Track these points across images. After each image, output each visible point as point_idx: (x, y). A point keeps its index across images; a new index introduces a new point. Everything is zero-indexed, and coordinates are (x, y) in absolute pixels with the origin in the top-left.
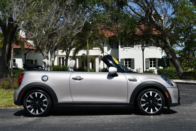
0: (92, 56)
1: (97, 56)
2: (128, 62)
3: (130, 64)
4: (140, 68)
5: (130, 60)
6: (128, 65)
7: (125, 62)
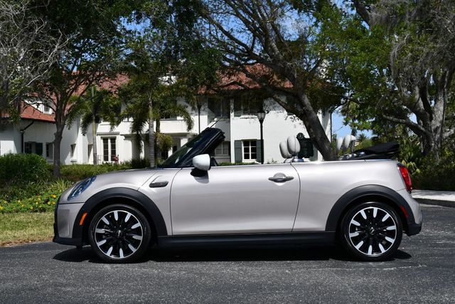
0: (166, 134)
1: (184, 135)
2: (250, 147)
3: (255, 151)
4: (275, 160)
5: (254, 142)
6: (250, 153)
7: (243, 148)
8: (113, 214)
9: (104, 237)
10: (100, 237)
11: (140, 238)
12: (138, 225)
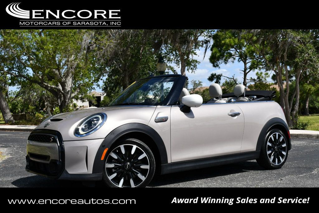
8: (119, 149)
9: (114, 170)
10: (110, 171)
11: (147, 167)
12: (144, 155)
